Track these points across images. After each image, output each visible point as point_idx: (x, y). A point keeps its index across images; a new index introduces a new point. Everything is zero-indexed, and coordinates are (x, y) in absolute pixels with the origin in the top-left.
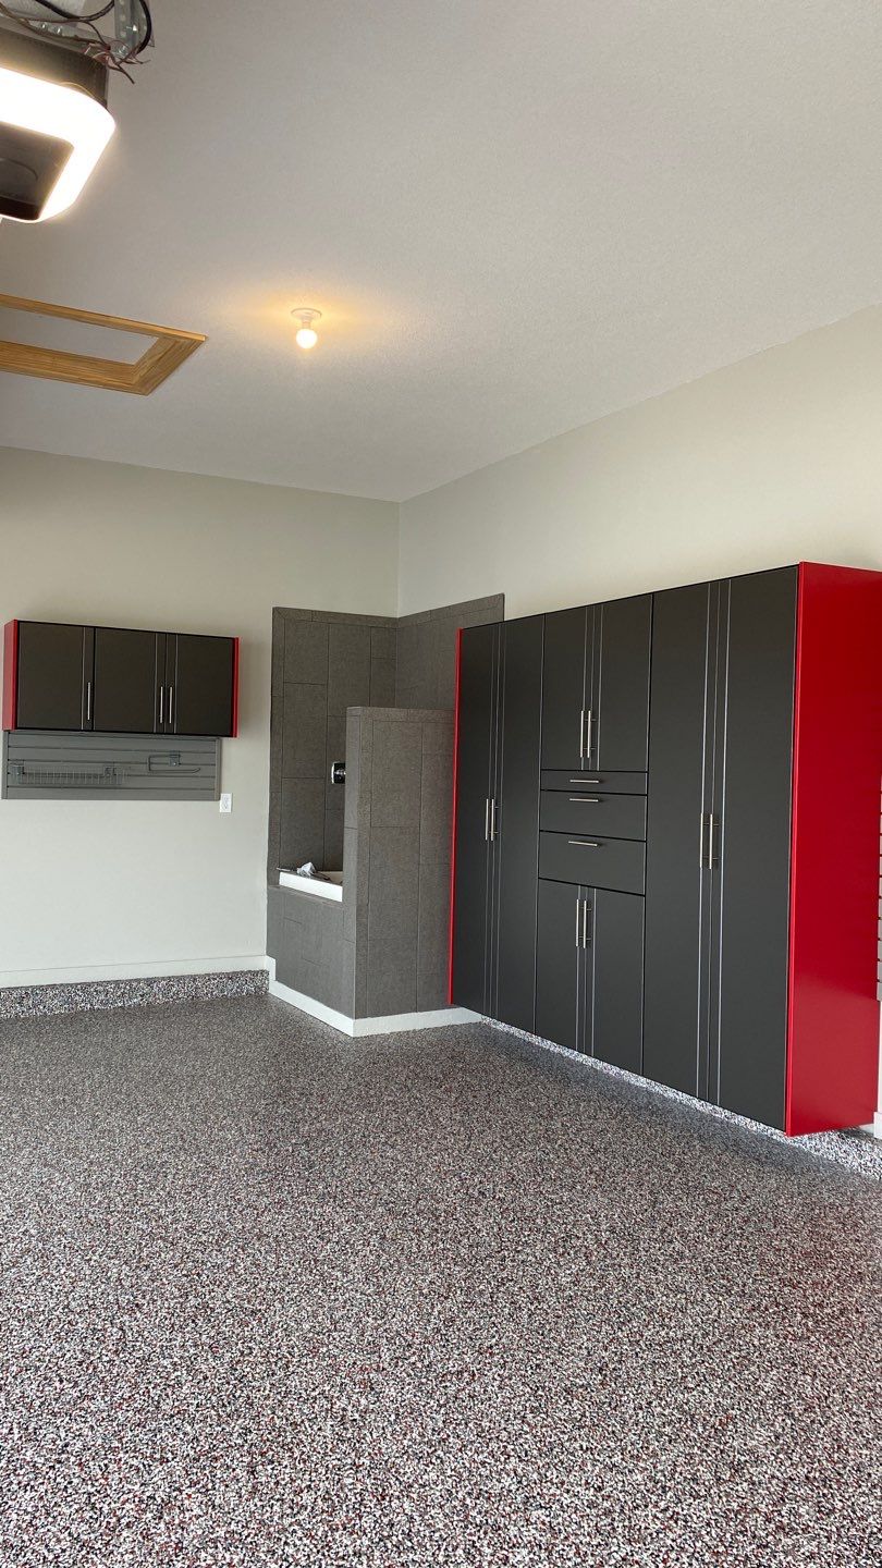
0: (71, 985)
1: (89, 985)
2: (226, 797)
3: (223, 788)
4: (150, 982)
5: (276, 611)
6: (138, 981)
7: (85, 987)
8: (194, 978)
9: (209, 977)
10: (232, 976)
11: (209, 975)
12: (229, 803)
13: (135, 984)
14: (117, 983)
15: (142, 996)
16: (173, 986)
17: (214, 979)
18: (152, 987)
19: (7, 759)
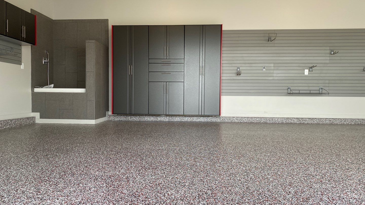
2: (23, 64)
3: (22, 61)
4: (11, 120)
5: (31, 10)
8: (20, 119)
10: (28, 118)
11: (23, 118)
13: (8, 121)
14: (4, 121)
15: (10, 125)
16: (16, 121)
17: (25, 119)
18: (12, 122)
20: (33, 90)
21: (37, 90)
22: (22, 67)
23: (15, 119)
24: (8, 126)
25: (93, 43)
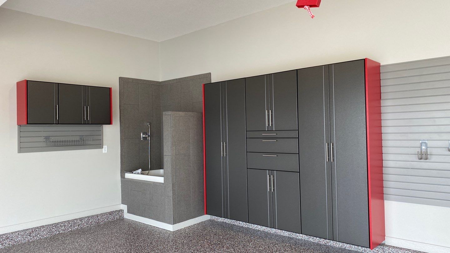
0: (50, 225)
1: (58, 224)
2: (105, 147)
3: (104, 144)
4: (81, 219)
5: (120, 78)
6: (77, 219)
7: (56, 225)
8: (97, 216)
9: (102, 215)
10: (111, 213)
12: (106, 149)
13: (75, 221)
14: (68, 221)
15: (78, 225)
16: (90, 220)
17: (105, 215)
18: (82, 221)
19: (20, 137)
20: (123, 176)
21: (128, 176)
23: (88, 217)
24: (76, 227)
25: (169, 116)
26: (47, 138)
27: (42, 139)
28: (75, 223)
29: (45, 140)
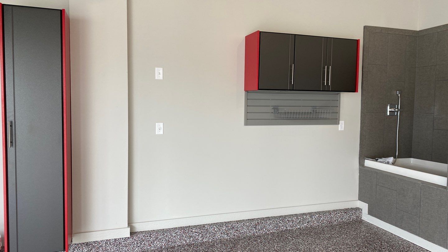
0: (277, 217)
1: (285, 217)
2: (342, 122)
3: (341, 118)
4: (311, 214)
5: (365, 28)
6: (306, 214)
7: (283, 218)
8: (329, 212)
10: (346, 211)
11: (336, 211)
12: (343, 126)
13: (305, 217)
14: (297, 216)
15: (308, 222)
16: (321, 216)
17: (339, 213)
18: (312, 218)
19: (247, 106)
20: (361, 164)
21: (369, 163)
22: (341, 126)
23: (319, 213)
24: (305, 225)
26: (276, 108)
27: (270, 109)
28: (304, 220)
29: (273, 111)
